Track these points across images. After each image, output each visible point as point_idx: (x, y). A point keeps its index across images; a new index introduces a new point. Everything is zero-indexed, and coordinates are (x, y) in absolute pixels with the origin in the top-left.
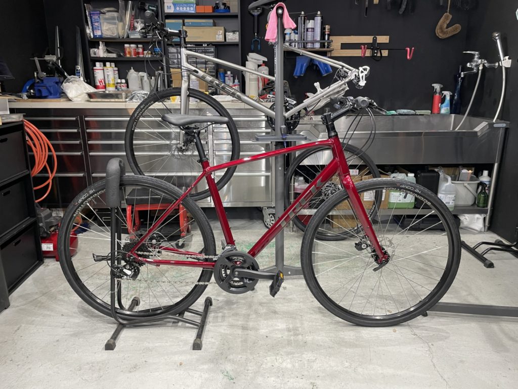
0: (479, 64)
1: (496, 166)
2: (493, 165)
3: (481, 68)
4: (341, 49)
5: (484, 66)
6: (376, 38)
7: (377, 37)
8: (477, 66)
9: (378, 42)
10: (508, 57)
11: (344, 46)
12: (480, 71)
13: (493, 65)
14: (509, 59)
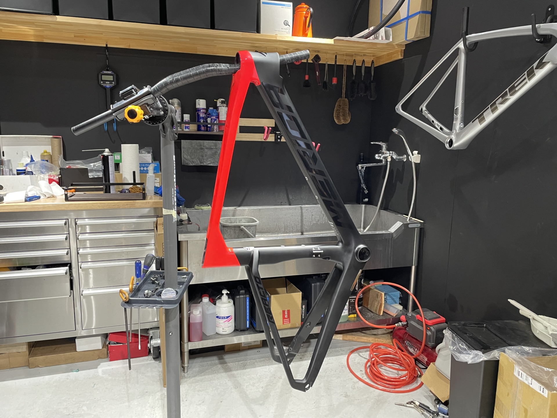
0: (388, 156)
1: (413, 268)
2: (410, 268)
3: (389, 159)
4: (240, 132)
5: (392, 158)
8: (385, 158)
10: (417, 152)
12: (389, 163)
13: (401, 157)
14: (418, 154)
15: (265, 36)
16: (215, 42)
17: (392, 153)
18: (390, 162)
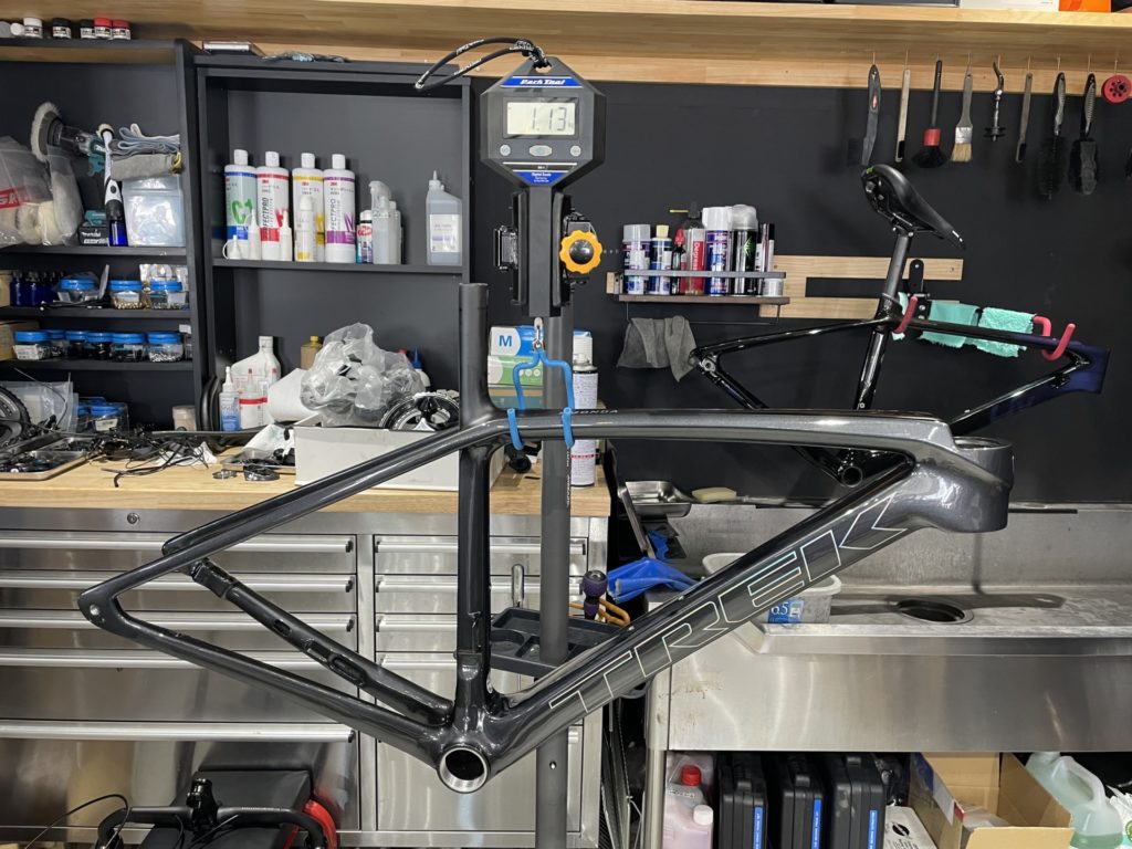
4: (808, 294)
6: (922, 265)
7: (924, 260)
9: (925, 277)
11: (816, 287)
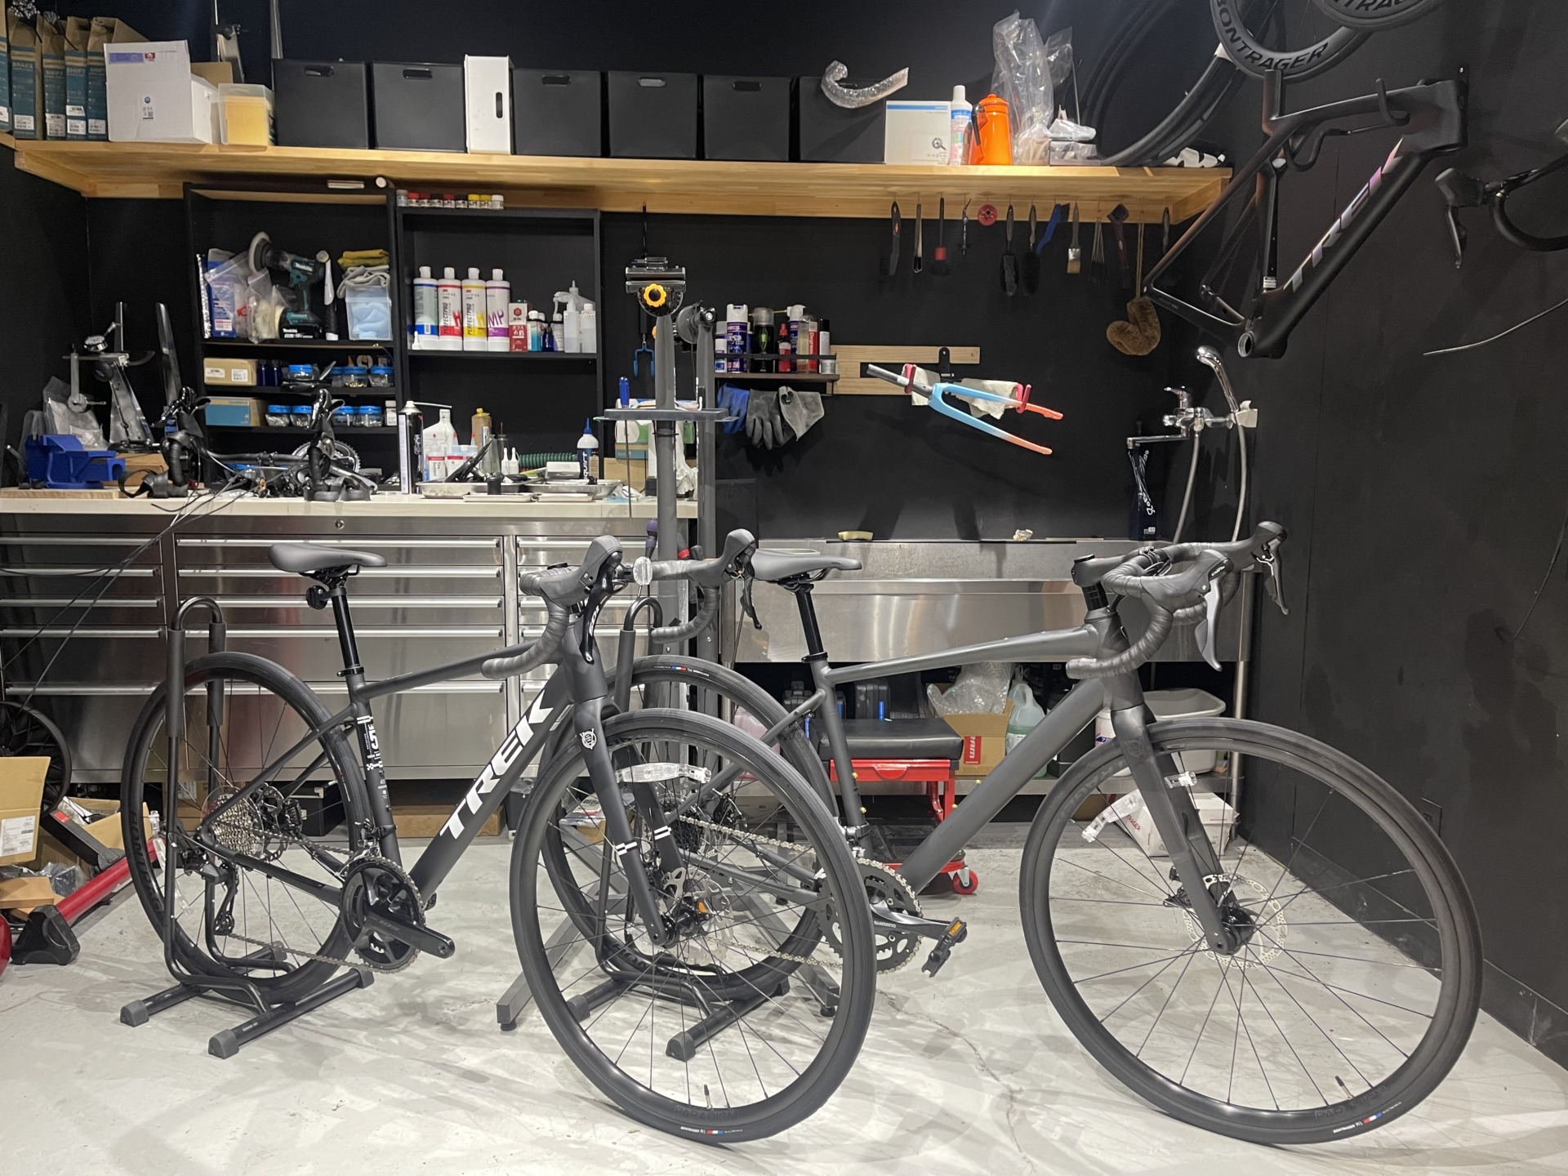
0: (1193, 419)
1: (1241, 666)
3: (1198, 428)
4: (862, 376)
5: (1205, 425)
6: (948, 351)
7: (949, 348)
8: (1189, 423)
9: (952, 361)
10: (1250, 402)
12: (1197, 437)
13: (1221, 420)
14: (1251, 407)
15: (895, 167)
16: (810, 187)
17: (1201, 412)
18: (1198, 433)
